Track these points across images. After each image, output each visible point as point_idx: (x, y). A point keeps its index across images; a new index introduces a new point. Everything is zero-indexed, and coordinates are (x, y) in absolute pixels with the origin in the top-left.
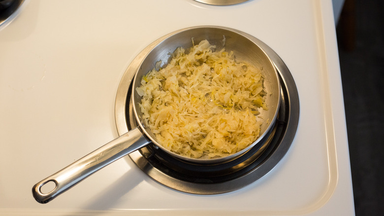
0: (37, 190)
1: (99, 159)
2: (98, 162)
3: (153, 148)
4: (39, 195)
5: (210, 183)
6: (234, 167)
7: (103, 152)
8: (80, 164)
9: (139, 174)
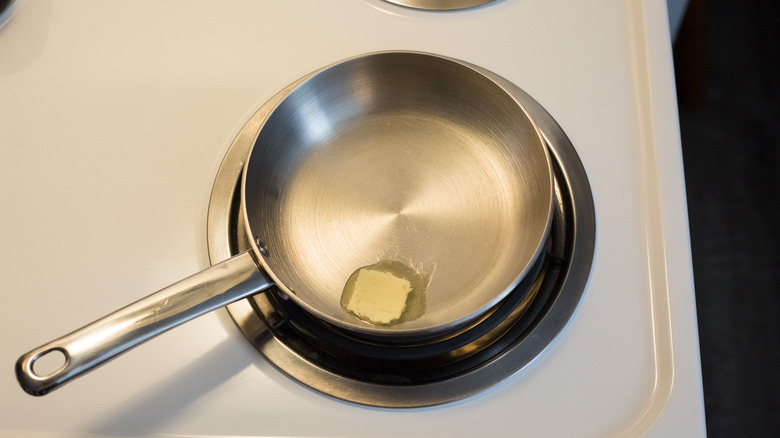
0: (26, 367)
1: (160, 312)
2: (158, 318)
3: (277, 296)
4: (28, 378)
5: (405, 384)
6: (454, 353)
7: (170, 299)
8: (120, 320)
9: (243, 350)
